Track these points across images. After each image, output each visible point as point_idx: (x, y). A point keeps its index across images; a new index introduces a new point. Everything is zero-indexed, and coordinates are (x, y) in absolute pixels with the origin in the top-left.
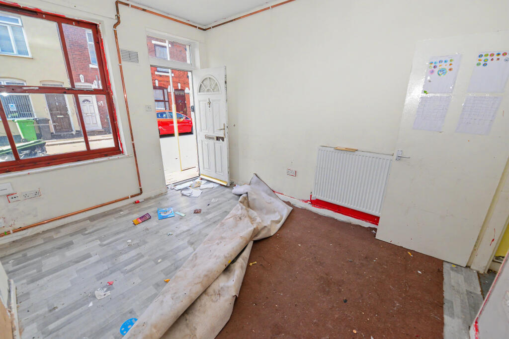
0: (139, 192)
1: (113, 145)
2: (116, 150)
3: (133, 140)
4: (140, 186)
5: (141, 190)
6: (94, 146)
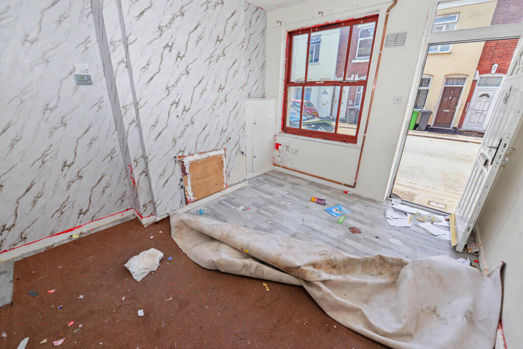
0: (353, 185)
1: (354, 135)
2: (352, 140)
3: (365, 133)
4: (356, 180)
5: (355, 183)
6: (341, 131)
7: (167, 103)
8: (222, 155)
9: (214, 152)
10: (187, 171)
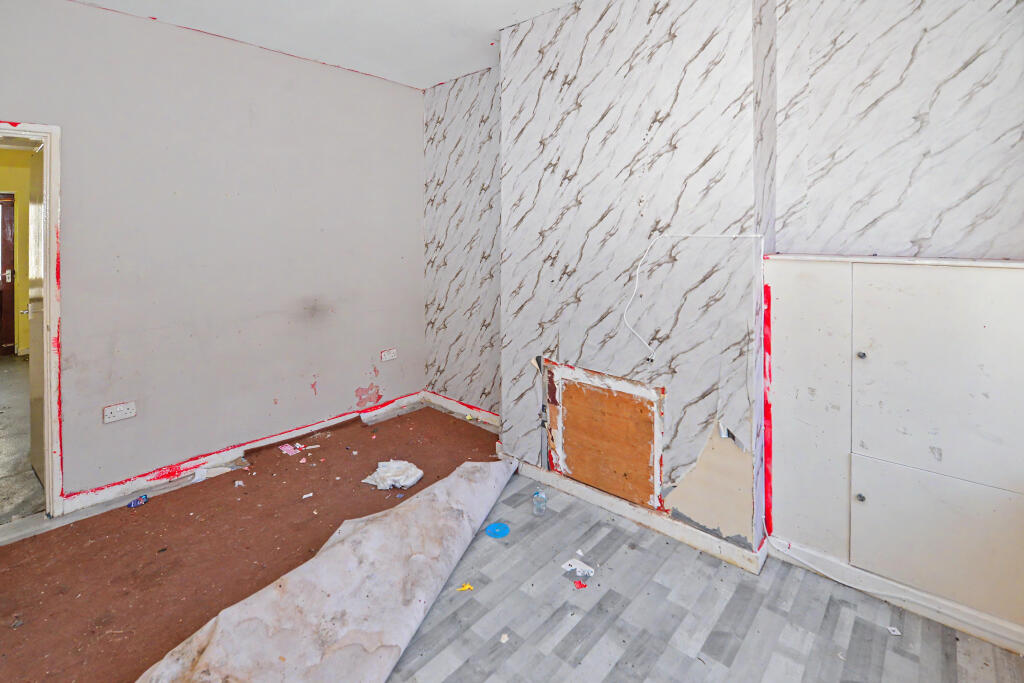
7: (537, 258)
8: (652, 404)
9: (624, 382)
10: (559, 397)
